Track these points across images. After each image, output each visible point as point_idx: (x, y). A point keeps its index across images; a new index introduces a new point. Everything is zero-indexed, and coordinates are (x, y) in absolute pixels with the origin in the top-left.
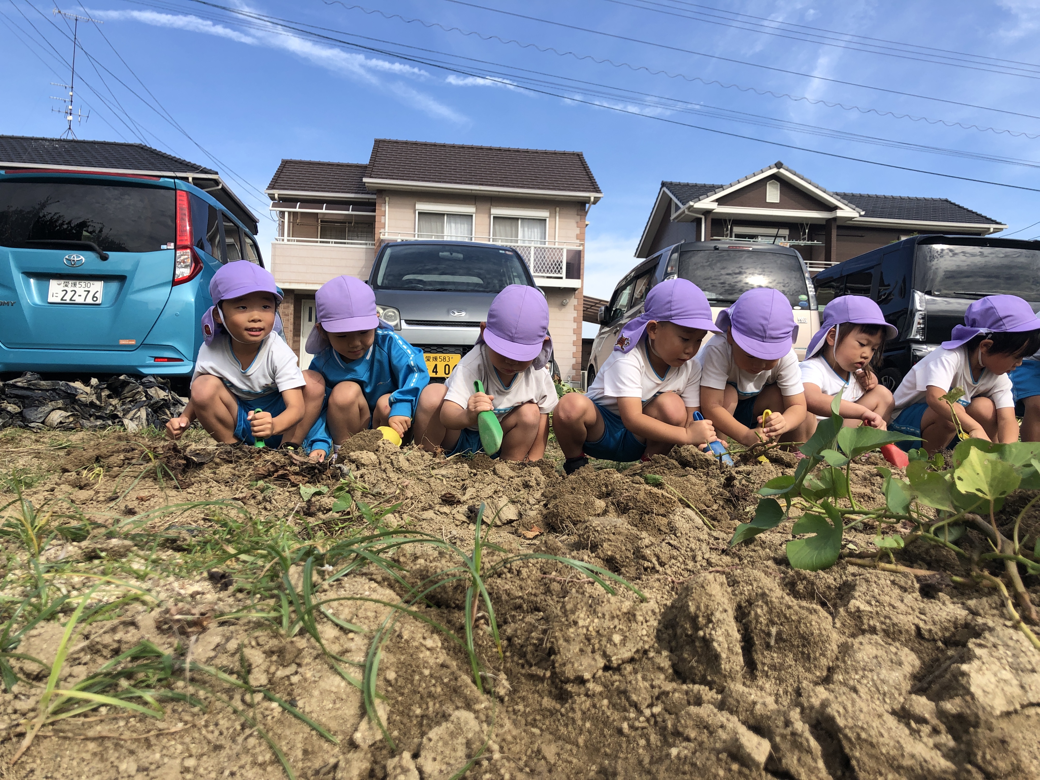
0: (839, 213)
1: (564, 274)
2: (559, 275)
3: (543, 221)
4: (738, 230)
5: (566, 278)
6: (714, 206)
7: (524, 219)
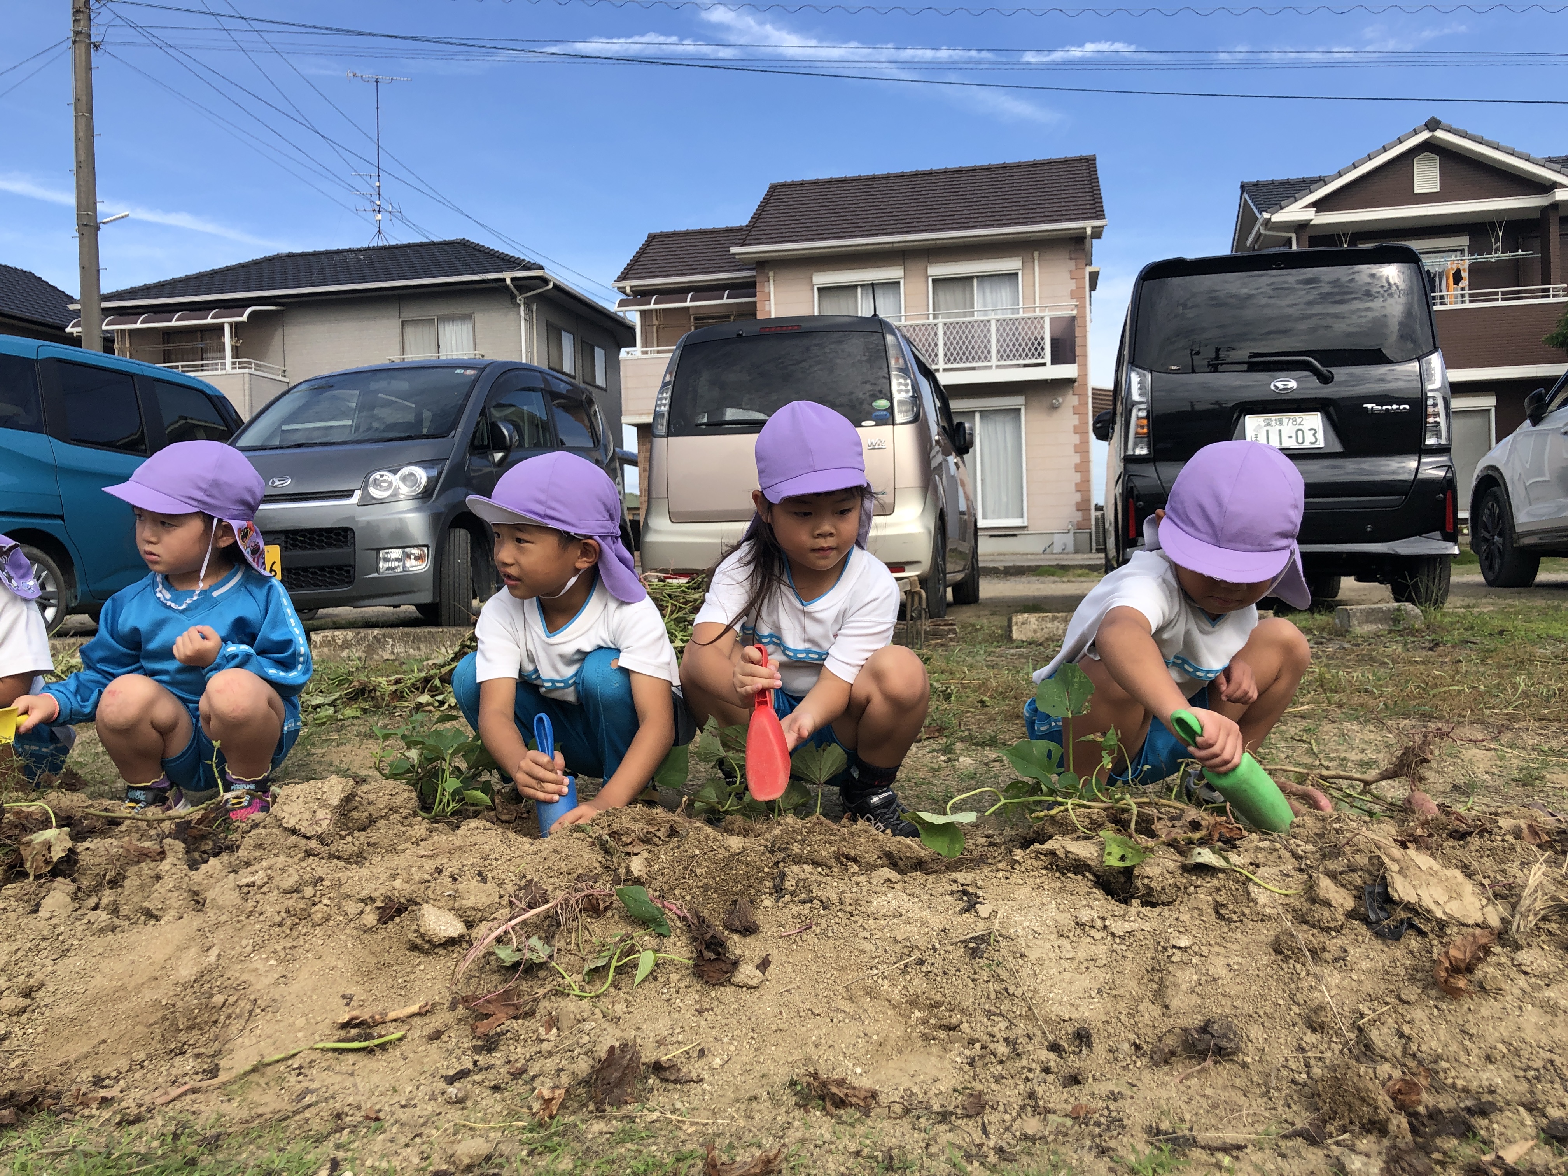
0: (1562, 195)
1: (1048, 358)
2: (1040, 361)
3: (1012, 276)
5: (1053, 363)
6: (1310, 215)
7: (982, 278)
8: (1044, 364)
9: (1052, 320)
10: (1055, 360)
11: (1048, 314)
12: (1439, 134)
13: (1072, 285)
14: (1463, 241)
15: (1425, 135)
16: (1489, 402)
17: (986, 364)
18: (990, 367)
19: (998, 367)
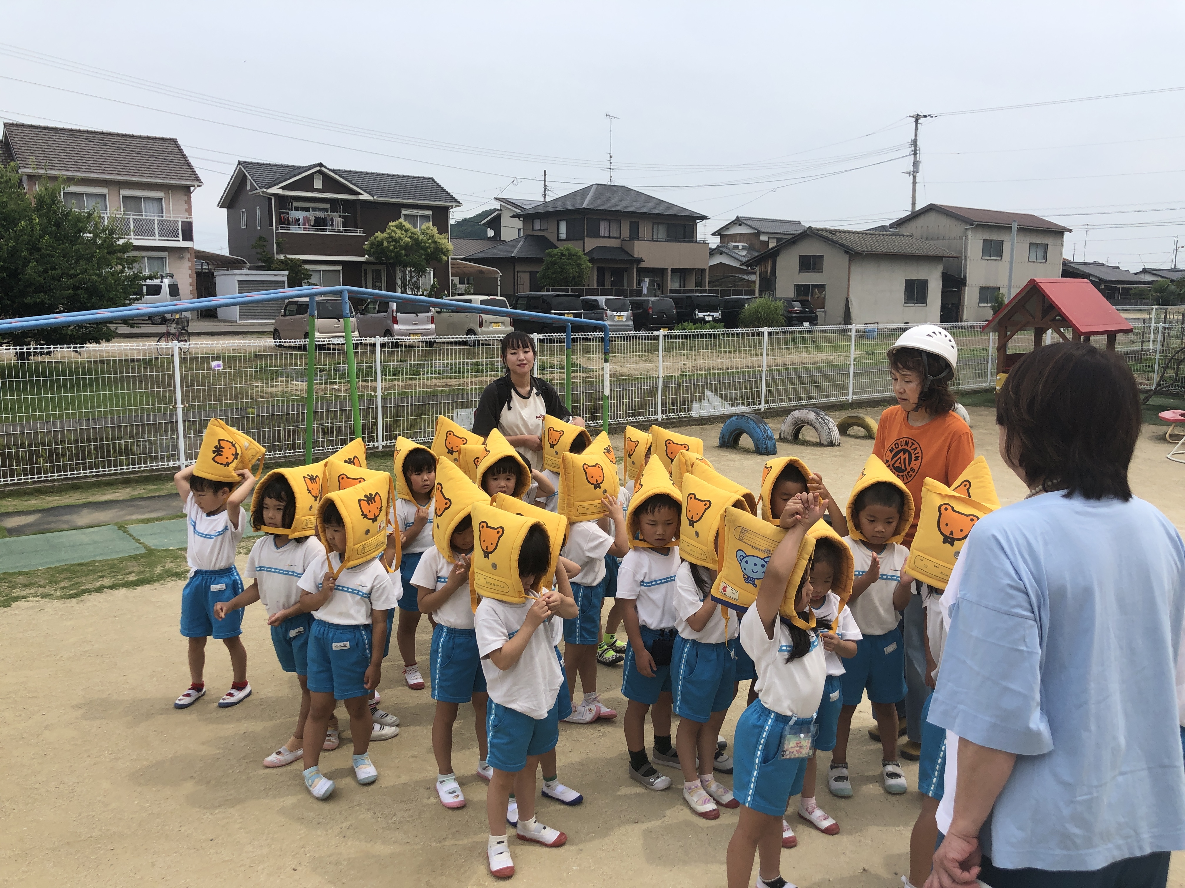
0: (361, 197)
1: (180, 238)
2: (177, 239)
3: (160, 200)
4: (296, 204)
5: (183, 240)
6: (280, 192)
7: (146, 198)
8: (179, 241)
9: (182, 222)
10: (184, 239)
11: (180, 221)
12: (323, 169)
13: (186, 206)
14: (328, 206)
15: (318, 168)
16: (340, 268)
17: (153, 238)
18: (155, 240)
19: (159, 240)
